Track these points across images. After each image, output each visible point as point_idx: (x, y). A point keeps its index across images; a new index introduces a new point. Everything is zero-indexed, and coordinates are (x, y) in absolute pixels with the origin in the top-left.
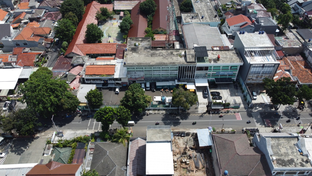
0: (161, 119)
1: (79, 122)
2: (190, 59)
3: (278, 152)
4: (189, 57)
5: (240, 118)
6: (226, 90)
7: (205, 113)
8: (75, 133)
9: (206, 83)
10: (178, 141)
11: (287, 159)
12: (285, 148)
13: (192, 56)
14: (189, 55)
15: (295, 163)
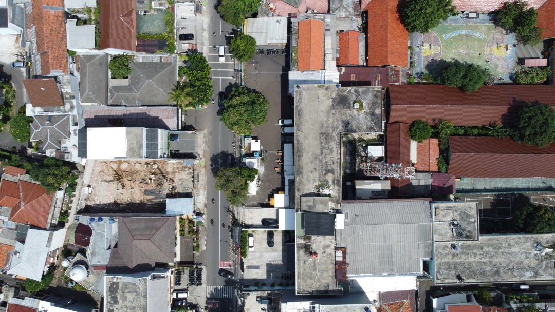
0: (225, 151)
1: (222, 32)
2: (305, 202)
3: (127, 289)
4: (309, 201)
5: (223, 266)
6: (281, 259)
7: (234, 216)
8: (205, 30)
9: (286, 227)
10: (186, 172)
11: (118, 296)
12: (132, 300)
13: (311, 207)
14: (314, 201)
15: (113, 304)
